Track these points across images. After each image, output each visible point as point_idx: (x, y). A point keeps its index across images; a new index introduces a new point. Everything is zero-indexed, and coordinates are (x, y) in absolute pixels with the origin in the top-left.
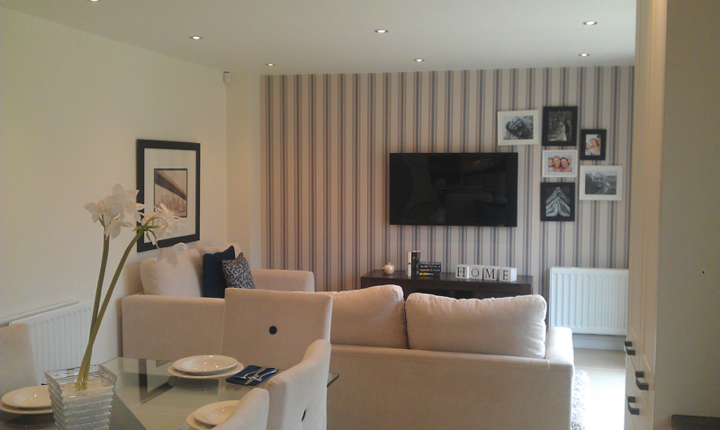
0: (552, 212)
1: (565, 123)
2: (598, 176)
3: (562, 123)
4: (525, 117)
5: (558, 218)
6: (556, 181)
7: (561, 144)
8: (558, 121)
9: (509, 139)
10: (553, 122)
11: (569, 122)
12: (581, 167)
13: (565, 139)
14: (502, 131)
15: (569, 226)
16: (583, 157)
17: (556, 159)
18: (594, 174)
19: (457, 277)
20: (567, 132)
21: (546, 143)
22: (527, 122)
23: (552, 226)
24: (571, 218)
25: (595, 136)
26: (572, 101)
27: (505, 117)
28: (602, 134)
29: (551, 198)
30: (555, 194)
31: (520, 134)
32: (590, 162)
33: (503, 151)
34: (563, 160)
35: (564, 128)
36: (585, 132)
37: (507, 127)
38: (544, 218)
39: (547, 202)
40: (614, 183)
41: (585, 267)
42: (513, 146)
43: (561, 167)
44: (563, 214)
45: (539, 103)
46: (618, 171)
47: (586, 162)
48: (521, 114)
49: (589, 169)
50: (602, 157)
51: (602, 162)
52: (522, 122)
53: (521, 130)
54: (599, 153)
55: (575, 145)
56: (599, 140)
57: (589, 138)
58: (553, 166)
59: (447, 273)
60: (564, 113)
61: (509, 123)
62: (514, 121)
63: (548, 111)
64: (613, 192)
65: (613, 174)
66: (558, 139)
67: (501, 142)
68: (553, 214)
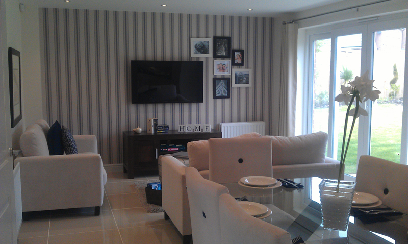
0: (219, 93)
1: (224, 45)
2: (240, 74)
3: (223, 46)
4: (204, 42)
5: (222, 97)
6: (220, 77)
7: (223, 57)
8: (221, 44)
9: (197, 53)
10: (218, 45)
11: (226, 45)
12: (233, 69)
13: (225, 55)
14: (193, 49)
15: (227, 101)
16: (233, 64)
17: (221, 65)
18: (238, 73)
19: (179, 132)
20: (225, 51)
21: (215, 56)
22: (206, 44)
23: (219, 101)
24: (228, 97)
25: (239, 53)
26: (227, 34)
27: (195, 41)
28: (242, 52)
29: (219, 86)
30: (220, 84)
31: (202, 51)
32: (236, 67)
33: (193, 60)
34: (224, 66)
35: (224, 48)
36: (234, 51)
37: (196, 47)
38: (215, 97)
39: (217, 88)
40: (248, 78)
41: (235, 122)
42: (198, 58)
43: (223, 70)
44: (224, 95)
45: (211, 34)
46: (250, 71)
47: (235, 67)
48: (203, 40)
49: (237, 70)
50: (242, 64)
51: (242, 67)
52: (203, 45)
53: (202, 49)
54: (241, 62)
55: (229, 58)
56: (241, 55)
57: (236, 54)
58: (219, 69)
59: (173, 130)
60: (224, 40)
61: (196, 45)
62: (199, 43)
63: (216, 39)
64: (247, 82)
65: (247, 73)
66: (221, 54)
67: (193, 55)
68: (219, 95)
